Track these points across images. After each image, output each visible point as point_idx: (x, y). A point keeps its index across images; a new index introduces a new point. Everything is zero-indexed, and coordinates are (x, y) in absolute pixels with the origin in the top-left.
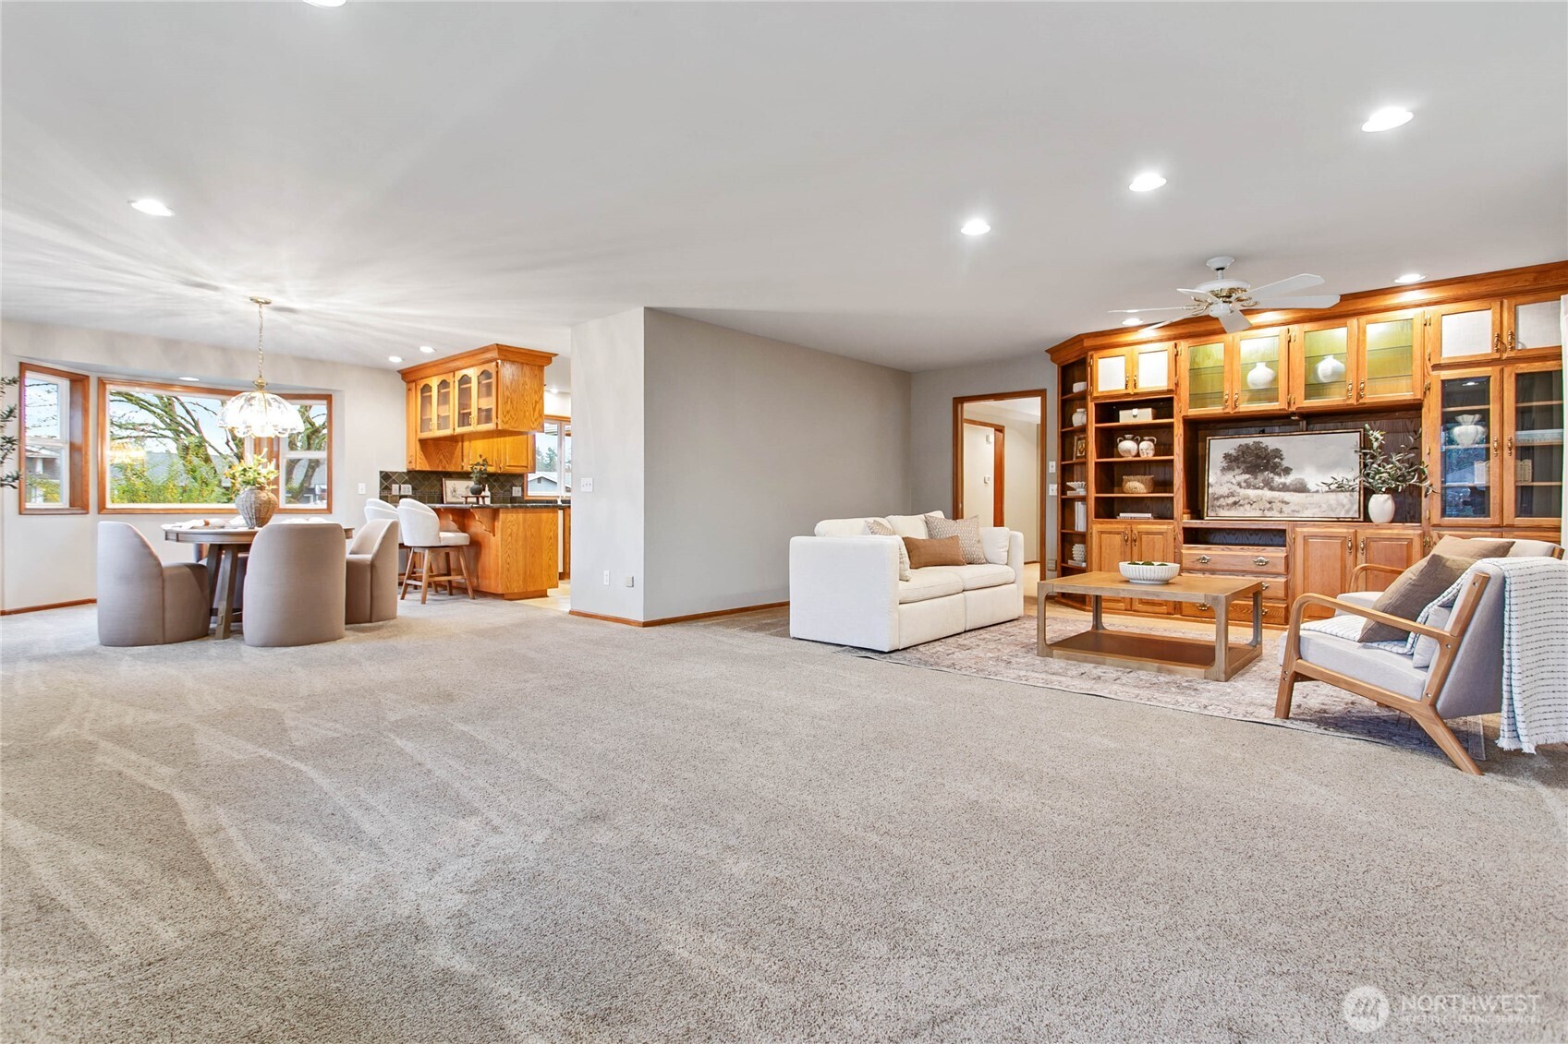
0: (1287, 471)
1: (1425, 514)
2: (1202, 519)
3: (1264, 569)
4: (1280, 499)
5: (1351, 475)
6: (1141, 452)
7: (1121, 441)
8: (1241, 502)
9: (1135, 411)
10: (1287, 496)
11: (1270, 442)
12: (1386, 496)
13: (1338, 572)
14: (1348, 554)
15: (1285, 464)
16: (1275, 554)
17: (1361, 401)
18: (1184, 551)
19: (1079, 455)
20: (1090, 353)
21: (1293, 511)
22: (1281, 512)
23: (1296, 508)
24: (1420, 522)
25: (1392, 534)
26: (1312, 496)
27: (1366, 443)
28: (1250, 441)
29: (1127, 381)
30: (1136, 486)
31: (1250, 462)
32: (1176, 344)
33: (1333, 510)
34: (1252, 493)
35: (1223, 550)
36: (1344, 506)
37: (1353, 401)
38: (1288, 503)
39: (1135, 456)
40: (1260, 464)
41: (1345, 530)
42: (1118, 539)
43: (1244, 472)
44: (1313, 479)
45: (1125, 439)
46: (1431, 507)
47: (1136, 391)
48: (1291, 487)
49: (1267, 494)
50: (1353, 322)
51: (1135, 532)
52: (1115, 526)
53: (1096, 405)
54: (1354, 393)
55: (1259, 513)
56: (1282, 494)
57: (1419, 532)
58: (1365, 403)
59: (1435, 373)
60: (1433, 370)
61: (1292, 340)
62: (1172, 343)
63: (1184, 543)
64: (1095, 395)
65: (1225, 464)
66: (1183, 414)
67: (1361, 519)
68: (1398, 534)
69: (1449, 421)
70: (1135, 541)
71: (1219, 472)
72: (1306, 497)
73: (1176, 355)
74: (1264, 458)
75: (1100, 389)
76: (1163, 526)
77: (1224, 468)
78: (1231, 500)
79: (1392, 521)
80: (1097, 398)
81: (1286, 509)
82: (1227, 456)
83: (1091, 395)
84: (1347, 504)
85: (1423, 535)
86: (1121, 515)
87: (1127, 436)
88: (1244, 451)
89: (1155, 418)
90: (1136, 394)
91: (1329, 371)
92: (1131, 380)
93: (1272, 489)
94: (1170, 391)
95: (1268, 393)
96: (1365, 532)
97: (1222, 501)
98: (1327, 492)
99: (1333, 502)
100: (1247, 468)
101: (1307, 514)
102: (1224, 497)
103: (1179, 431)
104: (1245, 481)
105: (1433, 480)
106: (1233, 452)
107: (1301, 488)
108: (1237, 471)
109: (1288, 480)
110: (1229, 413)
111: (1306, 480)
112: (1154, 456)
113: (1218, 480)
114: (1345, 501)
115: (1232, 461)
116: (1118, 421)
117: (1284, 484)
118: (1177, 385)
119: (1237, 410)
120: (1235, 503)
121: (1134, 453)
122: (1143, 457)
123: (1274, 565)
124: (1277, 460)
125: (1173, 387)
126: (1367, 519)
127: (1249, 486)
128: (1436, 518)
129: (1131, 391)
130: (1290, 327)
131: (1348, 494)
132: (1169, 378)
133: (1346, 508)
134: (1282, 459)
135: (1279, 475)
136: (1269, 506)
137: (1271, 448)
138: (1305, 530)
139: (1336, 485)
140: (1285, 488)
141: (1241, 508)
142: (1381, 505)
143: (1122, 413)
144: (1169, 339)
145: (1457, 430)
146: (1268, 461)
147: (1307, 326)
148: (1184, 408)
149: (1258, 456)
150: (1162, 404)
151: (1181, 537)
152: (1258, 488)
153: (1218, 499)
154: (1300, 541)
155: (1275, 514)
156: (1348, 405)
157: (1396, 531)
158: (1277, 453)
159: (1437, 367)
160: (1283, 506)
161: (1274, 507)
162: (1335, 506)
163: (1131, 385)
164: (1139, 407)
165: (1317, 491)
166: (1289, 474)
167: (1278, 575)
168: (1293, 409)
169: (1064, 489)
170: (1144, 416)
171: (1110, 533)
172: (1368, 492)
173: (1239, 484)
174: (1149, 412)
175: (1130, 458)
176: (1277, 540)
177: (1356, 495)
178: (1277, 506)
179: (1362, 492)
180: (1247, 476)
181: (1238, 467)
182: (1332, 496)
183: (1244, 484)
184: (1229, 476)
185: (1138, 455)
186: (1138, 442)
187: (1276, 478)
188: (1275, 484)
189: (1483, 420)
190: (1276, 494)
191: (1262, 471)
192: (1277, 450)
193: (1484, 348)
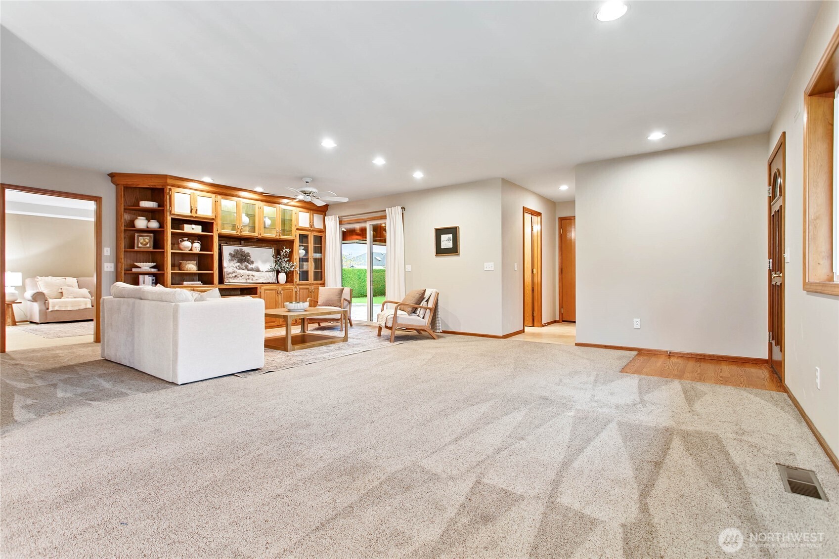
0: (252, 262)
1: (295, 280)
2: (224, 284)
4: (251, 274)
5: (272, 265)
6: (193, 249)
7: (181, 241)
8: (238, 276)
9: (193, 226)
10: (254, 273)
11: (246, 249)
12: (283, 273)
13: (274, 303)
14: (277, 296)
15: (252, 259)
19: (140, 245)
20: (169, 187)
22: (252, 280)
23: (257, 278)
24: (293, 283)
25: (286, 288)
28: (238, 248)
29: (191, 209)
30: (190, 267)
31: (239, 258)
32: (215, 196)
33: (268, 279)
34: (241, 272)
37: (278, 237)
40: (243, 259)
41: (274, 287)
43: (238, 262)
44: (261, 266)
45: (184, 241)
46: (297, 278)
47: (197, 215)
48: (255, 270)
49: (247, 272)
50: (277, 206)
53: (172, 218)
54: (278, 234)
55: (245, 281)
56: (252, 272)
57: (295, 286)
58: (281, 238)
59: (297, 231)
61: (260, 208)
62: (213, 196)
65: (230, 258)
66: (219, 232)
67: (276, 282)
71: (228, 261)
72: (260, 273)
73: (215, 202)
74: (244, 256)
75: (176, 210)
78: (234, 275)
79: (286, 283)
80: (174, 214)
81: (254, 279)
82: (230, 254)
83: (171, 212)
86: (185, 283)
87: (187, 239)
88: (237, 252)
89: (202, 232)
90: (196, 217)
91: (268, 223)
92: (194, 209)
93: (248, 270)
94: (213, 219)
96: (280, 287)
97: (230, 275)
98: (266, 272)
99: (268, 276)
100: (238, 260)
101: (261, 280)
102: (231, 273)
103: (216, 240)
104: (238, 266)
105: (297, 269)
106: (232, 252)
107: (258, 270)
108: (235, 261)
109: (253, 266)
110: (238, 235)
111: (259, 267)
112: (200, 251)
113: (229, 266)
114: (271, 275)
115: (232, 256)
116: (183, 230)
117: (252, 268)
118: (216, 217)
119: (241, 234)
120: (236, 276)
121: (189, 248)
122: (194, 251)
124: (249, 257)
125: (214, 217)
126: (278, 282)
127: (240, 268)
128: (298, 283)
129: (193, 214)
130: (259, 202)
131: (272, 273)
132: (212, 212)
133: (272, 278)
135: (250, 264)
136: (248, 277)
137: (246, 252)
138: (264, 287)
139: (269, 269)
140: (252, 270)
141: (238, 278)
142: (282, 277)
143: (186, 226)
144: (212, 192)
146: (246, 258)
147: (264, 204)
148: (219, 228)
149: (242, 255)
150: (207, 225)
151: (219, 294)
152: (243, 269)
153: (228, 274)
154: (262, 292)
155: (250, 281)
157: (289, 286)
158: (248, 255)
159: (297, 229)
160: (253, 277)
163: (194, 211)
164: (196, 225)
165: (263, 271)
166: (253, 264)
168: (260, 237)
170: (197, 230)
172: (278, 272)
173: (236, 268)
174: (200, 227)
175: (188, 252)
176: (253, 292)
177: (274, 273)
178: (251, 277)
179: (276, 272)
180: (239, 264)
183: (238, 268)
184: (232, 263)
185: (191, 250)
186: (192, 243)
187: (249, 265)
188: (249, 268)
189: (306, 249)
190: (250, 272)
191: (244, 262)
192: (248, 253)
193: (307, 225)
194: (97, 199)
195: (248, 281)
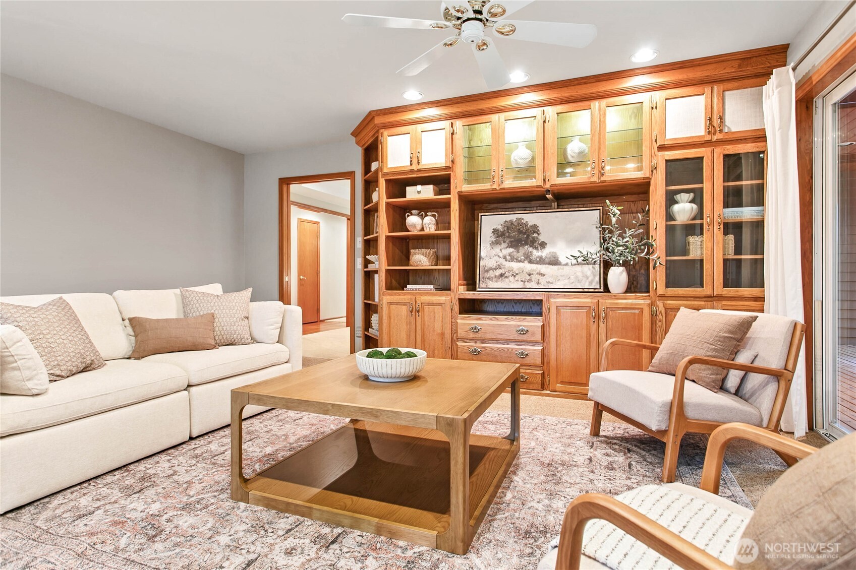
0: (543, 245)
1: (652, 285)
2: (475, 290)
3: (525, 337)
4: (537, 271)
5: (593, 249)
6: (425, 229)
7: (408, 216)
8: (507, 274)
9: (419, 187)
10: (543, 268)
11: (530, 218)
12: (621, 268)
13: (584, 340)
14: (592, 323)
15: (542, 238)
16: (533, 323)
17: (603, 179)
18: (459, 321)
19: (375, 230)
20: (381, 131)
21: (548, 282)
22: (538, 283)
23: (550, 280)
24: (648, 291)
25: (627, 304)
26: (563, 269)
27: (605, 218)
28: (512, 217)
29: (411, 158)
30: (421, 259)
31: (513, 237)
32: (452, 123)
33: (579, 281)
34: (515, 266)
35: (491, 319)
36: (587, 278)
37: (595, 179)
38: (544, 275)
39: (420, 231)
40: (522, 239)
41: (589, 301)
42: (404, 310)
43: (510, 247)
44: (563, 251)
45: (412, 214)
46: (658, 278)
47: (419, 167)
48: (547, 260)
49: (527, 266)
50: (595, 104)
51: (419, 302)
52: (403, 297)
53: (386, 180)
54: (596, 172)
55: (520, 285)
56: (539, 266)
57: (649, 302)
58: (605, 181)
59: (661, 153)
60: (659, 151)
61: (547, 121)
62: (448, 123)
63: (460, 314)
64: (385, 170)
65: (493, 239)
66: (459, 190)
67: (602, 290)
68: (632, 304)
69: (671, 200)
70: (418, 311)
71: (489, 246)
72: (558, 269)
73: (452, 134)
74: (525, 233)
75: (389, 166)
76: (443, 298)
77: (493, 242)
78: (498, 272)
79: (626, 292)
80: (387, 174)
81: (543, 281)
82: (495, 231)
83: (382, 171)
84: (589, 276)
85: (652, 304)
86: (408, 286)
87: (413, 212)
88: (509, 226)
89: (435, 195)
90: (419, 171)
91: (576, 152)
92: (415, 157)
93: (531, 262)
94: (447, 168)
95: (528, 170)
96: (606, 302)
97: (491, 274)
98: (575, 265)
99: (579, 274)
100: (511, 242)
101: (559, 285)
102: (492, 269)
103: (455, 206)
104: (510, 255)
105: (659, 254)
106: (500, 228)
107: (554, 262)
108: (504, 245)
109: (544, 253)
110: (495, 189)
111: (558, 254)
112: (436, 230)
114: (589, 273)
115: (499, 235)
116: (405, 197)
117: (541, 258)
118: (453, 162)
119: (502, 187)
120: (502, 275)
121: (419, 227)
122: (427, 231)
123: (533, 334)
124: (535, 235)
125: (449, 164)
126: (607, 289)
127: (513, 259)
128: (660, 292)
129: (415, 167)
130: (545, 108)
131: (591, 266)
132: (446, 156)
133: (590, 279)
134: (539, 234)
135: (536, 248)
136: (528, 277)
137: (530, 223)
138: (558, 300)
139: (582, 258)
140: (541, 261)
141: (507, 280)
142: (618, 277)
143: (409, 189)
144: (446, 119)
145: (676, 208)
146: (528, 236)
147: (559, 108)
148: (460, 185)
149: (520, 232)
150: (441, 181)
151: (457, 308)
152: (520, 261)
153: (487, 271)
154: (553, 311)
155: (533, 285)
156: (592, 183)
157: (630, 301)
158: (535, 229)
159: (662, 148)
160: (540, 278)
161: (533, 279)
162: (580, 278)
163: (415, 161)
164: (422, 184)
165: (567, 264)
166: (544, 248)
167: (535, 343)
168: (548, 186)
169: (367, 263)
170: (426, 192)
171: (397, 304)
172: (607, 265)
173: (505, 258)
174: (430, 188)
175: (417, 233)
176: (535, 309)
177: (597, 267)
178: (535, 277)
179: (602, 265)
180: (511, 250)
181: (504, 242)
182: (578, 268)
183: (508, 258)
184: (497, 250)
185: (422, 229)
186: (422, 218)
187: (535, 252)
188: (533, 258)
189: (698, 199)
190: (534, 266)
191: (523, 245)
192: (535, 226)
193: (699, 130)
194: (349, 175)
195: (528, 285)
